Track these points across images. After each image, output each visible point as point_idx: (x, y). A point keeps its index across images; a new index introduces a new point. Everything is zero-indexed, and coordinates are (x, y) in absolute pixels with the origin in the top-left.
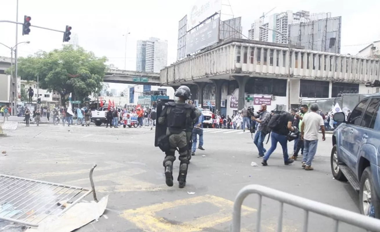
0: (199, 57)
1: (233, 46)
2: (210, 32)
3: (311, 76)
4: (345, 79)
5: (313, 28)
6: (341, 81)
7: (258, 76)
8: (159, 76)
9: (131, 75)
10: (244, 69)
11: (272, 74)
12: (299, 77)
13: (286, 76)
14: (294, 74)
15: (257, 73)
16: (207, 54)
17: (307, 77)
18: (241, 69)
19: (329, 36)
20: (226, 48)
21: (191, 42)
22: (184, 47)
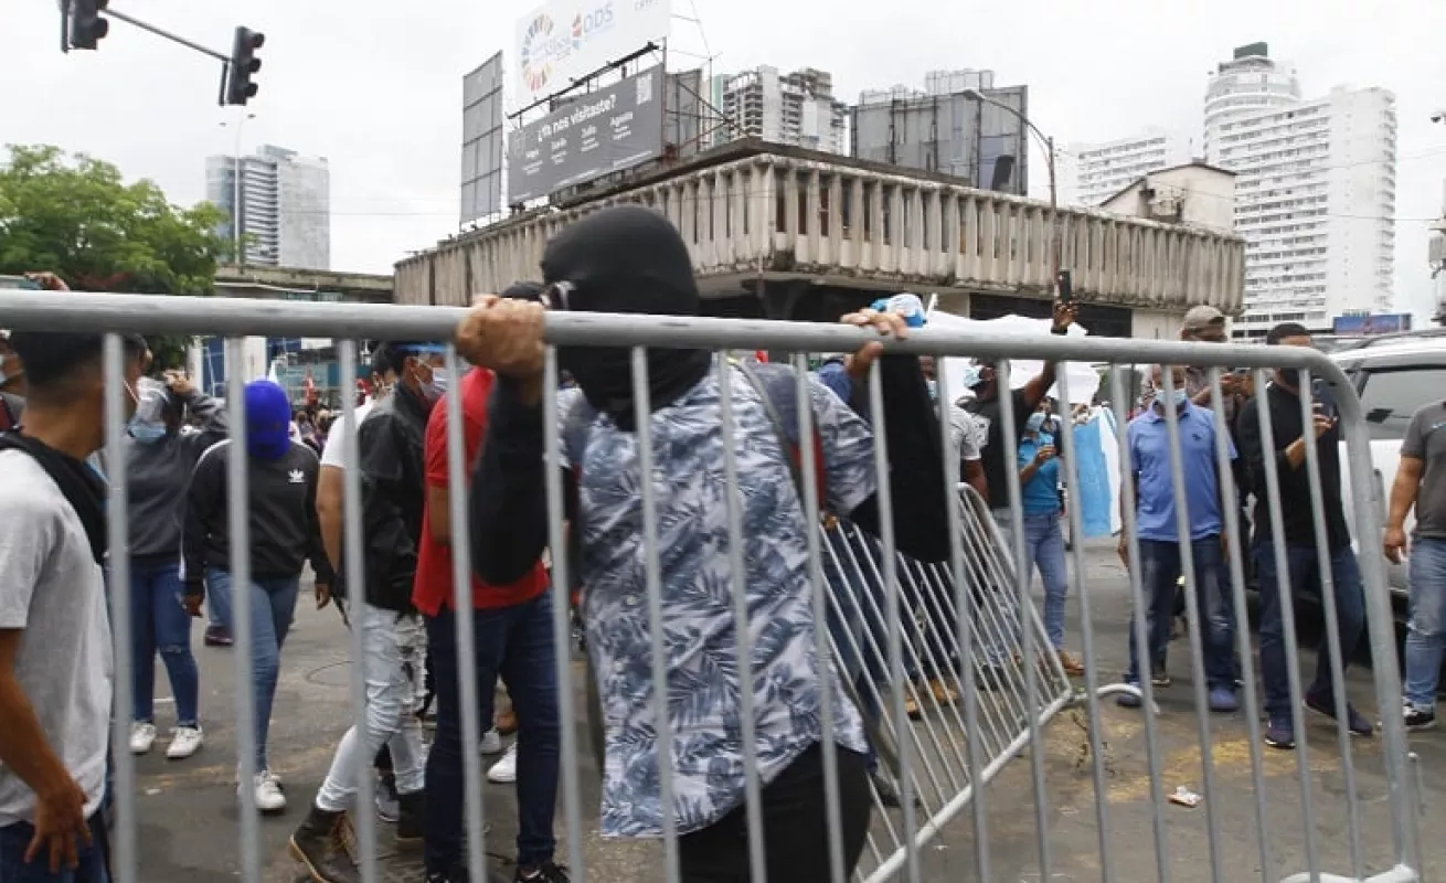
1: (763, 167)
2: (629, 116)
3: (1006, 283)
4: (1100, 291)
5: (934, 123)
6: (1089, 298)
7: (845, 280)
8: (387, 286)
9: (274, 283)
10: (801, 256)
11: (891, 274)
12: (971, 284)
13: (932, 280)
14: (959, 275)
15: (843, 270)
17: (996, 287)
18: (789, 255)
19: (992, 151)
20: (728, 176)
21: (532, 154)
22: (495, 176)
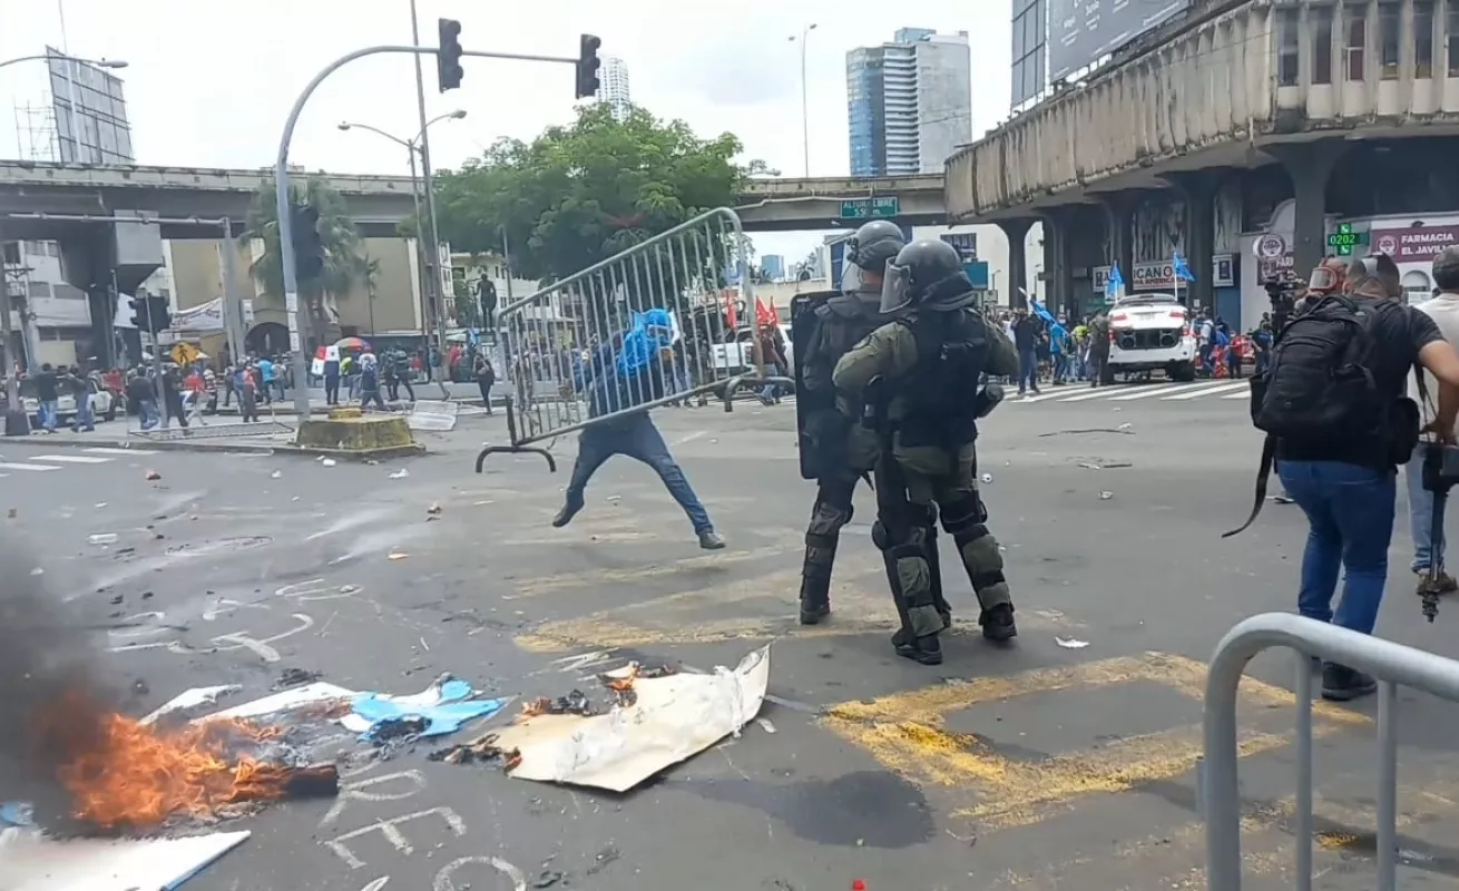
0: (1105, 87)
1: (1262, 12)
7: (1388, 131)
8: (940, 184)
9: (830, 194)
10: (1317, 112)
15: (1382, 120)
16: (1143, 67)
18: (1301, 111)
20: (1227, 26)
21: (1069, 23)
22: (1039, 51)
